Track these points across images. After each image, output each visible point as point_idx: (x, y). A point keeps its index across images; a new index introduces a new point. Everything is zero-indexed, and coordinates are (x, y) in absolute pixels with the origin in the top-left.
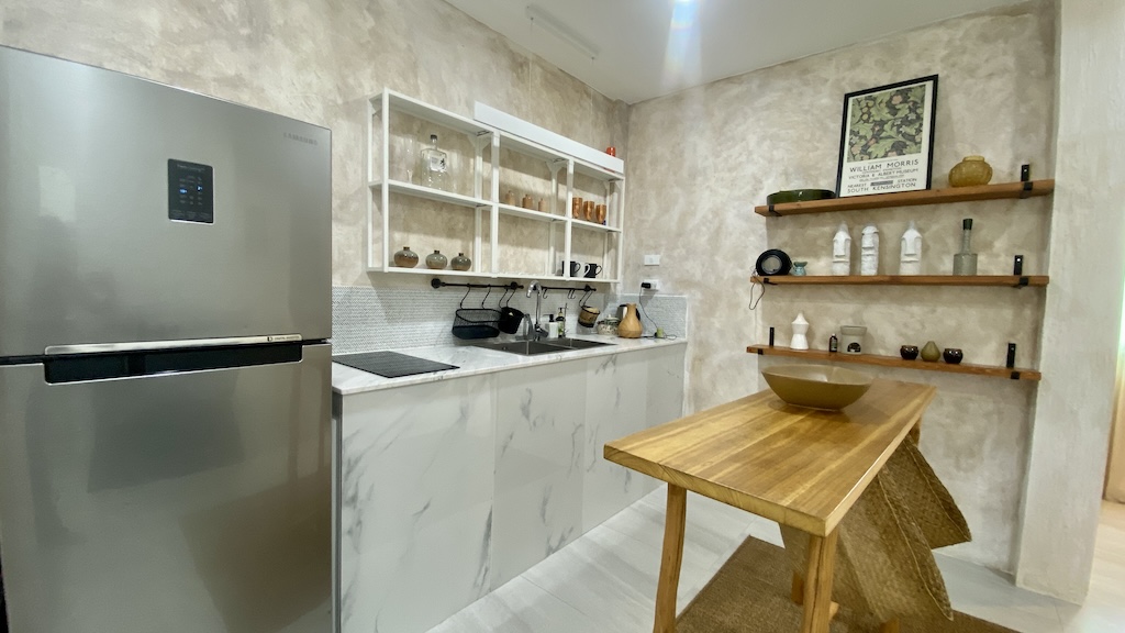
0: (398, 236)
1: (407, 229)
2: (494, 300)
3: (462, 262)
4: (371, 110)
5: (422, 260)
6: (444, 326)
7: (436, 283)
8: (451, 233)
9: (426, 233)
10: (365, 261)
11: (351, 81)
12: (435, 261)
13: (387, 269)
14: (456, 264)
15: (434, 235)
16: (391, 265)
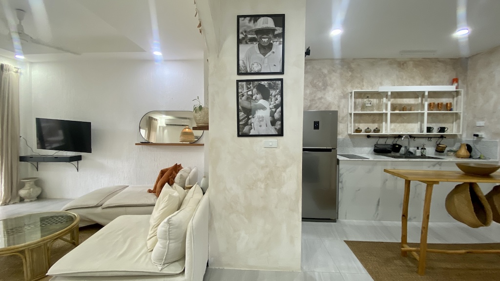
0: (357, 125)
1: (360, 122)
2: (390, 142)
3: (377, 130)
4: (350, 95)
5: (363, 130)
6: (371, 149)
7: (369, 136)
8: (374, 122)
9: (365, 123)
10: (348, 132)
11: (345, 90)
12: (367, 130)
13: (353, 134)
14: (375, 131)
15: (368, 123)
16: (354, 132)
